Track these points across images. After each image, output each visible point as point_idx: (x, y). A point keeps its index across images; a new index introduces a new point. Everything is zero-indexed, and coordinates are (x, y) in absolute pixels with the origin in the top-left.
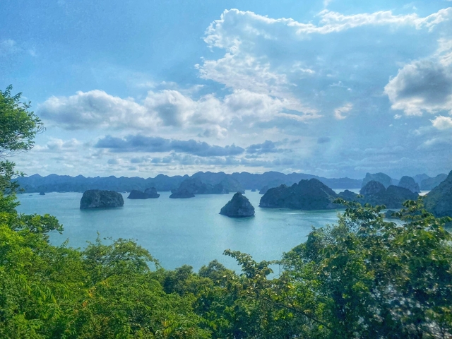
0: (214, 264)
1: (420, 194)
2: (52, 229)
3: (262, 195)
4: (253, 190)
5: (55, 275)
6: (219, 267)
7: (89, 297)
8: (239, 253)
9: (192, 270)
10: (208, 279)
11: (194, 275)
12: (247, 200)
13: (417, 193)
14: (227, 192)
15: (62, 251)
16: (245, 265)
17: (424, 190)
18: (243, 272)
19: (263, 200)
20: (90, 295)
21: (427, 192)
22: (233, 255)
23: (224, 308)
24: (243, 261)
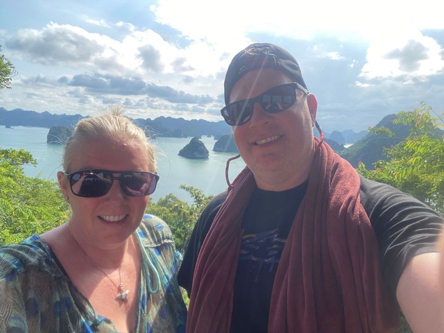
0: (170, 196)
1: (345, 146)
2: (27, 162)
3: (216, 141)
4: (209, 136)
5: (32, 200)
6: (174, 198)
7: (64, 219)
8: (192, 188)
9: (152, 201)
10: (165, 208)
11: (153, 204)
12: (202, 145)
13: (342, 145)
14: (186, 136)
15: (37, 181)
16: (196, 197)
17: (349, 143)
18: (195, 203)
19: (216, 145)
20: (65, 216)
21: (351, 145)
22: (187, 189)
23: (176, 230)
24: (195, 194)
